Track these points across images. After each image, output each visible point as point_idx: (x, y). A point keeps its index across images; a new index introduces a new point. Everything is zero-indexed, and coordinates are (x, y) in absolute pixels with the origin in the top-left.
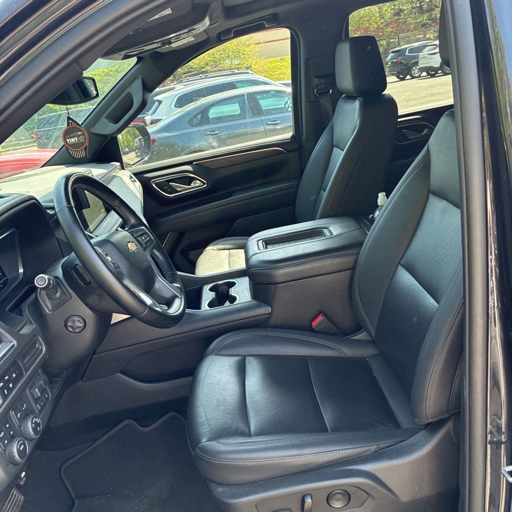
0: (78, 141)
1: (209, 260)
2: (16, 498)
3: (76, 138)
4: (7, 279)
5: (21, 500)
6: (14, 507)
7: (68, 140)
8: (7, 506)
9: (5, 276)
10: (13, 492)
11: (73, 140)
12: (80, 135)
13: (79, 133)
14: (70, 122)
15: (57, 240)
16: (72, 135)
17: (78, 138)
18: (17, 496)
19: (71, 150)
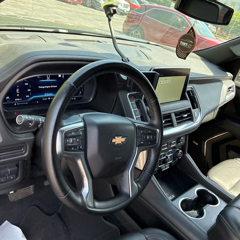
0: (187, 46)
1: (229, 167)
2: (30, 191)
3: (187, 44)
4: (83, 97)
5: (31, 193)
6: (24, 194)
7: (181, 42)
8: (21, 191)
9: (83, 95)
10: (31, 187)
11: (184, 44)
12: (191, 43)
13: (191, 42)
14: (191, 31)
15: (117, 97)
16: (186, 40)
17: (188, 44)
18: (30, 190)
19: (179, 49)
